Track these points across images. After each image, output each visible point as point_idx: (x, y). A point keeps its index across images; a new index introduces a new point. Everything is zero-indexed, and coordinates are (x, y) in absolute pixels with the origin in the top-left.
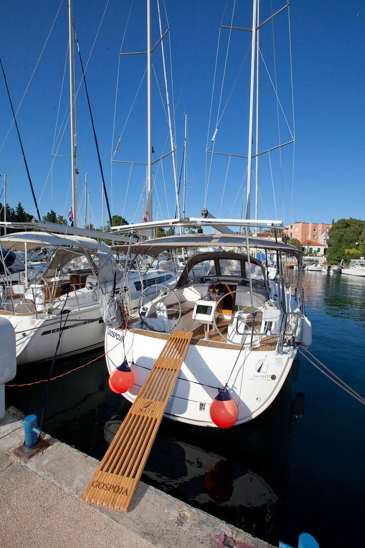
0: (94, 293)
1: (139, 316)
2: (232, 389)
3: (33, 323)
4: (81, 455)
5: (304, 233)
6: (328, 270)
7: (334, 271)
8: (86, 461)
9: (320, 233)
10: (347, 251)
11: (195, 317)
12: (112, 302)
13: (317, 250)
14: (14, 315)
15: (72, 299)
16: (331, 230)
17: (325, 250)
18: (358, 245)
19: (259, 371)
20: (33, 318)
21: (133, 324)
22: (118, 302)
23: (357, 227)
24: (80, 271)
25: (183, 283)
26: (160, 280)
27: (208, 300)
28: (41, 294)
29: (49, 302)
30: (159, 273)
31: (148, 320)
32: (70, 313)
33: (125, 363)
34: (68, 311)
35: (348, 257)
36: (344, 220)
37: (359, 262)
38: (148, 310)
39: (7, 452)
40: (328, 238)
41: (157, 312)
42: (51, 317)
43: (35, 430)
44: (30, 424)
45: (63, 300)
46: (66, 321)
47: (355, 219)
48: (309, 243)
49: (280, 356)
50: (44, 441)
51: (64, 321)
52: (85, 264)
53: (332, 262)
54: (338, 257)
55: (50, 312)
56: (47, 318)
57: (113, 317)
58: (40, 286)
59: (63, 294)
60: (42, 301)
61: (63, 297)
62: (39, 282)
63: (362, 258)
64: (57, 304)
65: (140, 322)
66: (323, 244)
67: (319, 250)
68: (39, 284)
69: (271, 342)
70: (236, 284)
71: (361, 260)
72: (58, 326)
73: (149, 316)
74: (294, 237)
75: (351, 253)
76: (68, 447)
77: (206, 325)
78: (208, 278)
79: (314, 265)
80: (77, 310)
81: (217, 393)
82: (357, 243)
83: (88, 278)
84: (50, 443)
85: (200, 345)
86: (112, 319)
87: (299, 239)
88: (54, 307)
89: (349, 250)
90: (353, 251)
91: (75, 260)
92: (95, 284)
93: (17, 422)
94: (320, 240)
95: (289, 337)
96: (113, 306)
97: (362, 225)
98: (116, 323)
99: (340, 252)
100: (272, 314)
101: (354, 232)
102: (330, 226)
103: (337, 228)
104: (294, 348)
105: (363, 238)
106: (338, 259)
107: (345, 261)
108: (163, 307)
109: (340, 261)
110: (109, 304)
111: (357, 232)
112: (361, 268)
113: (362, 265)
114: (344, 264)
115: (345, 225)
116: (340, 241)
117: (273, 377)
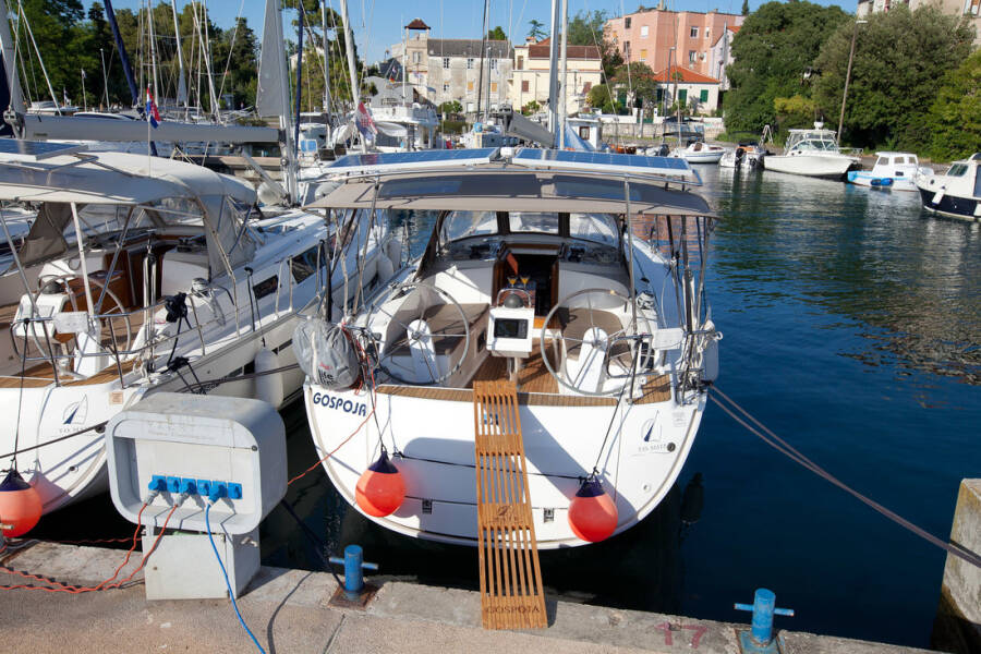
0: (215, 303)
2: (602, 477)
3: (117, 398)
5: (664, 41)
6: (738, 163)
9: (708, 41)
10: (779, 102)
11: (493, 345)
12: (336, 333)
13: (698, 96)
14: (58, 386)
16: (742, 35)
17: (721, 94)
19: (647, 439)
20: (113, 387)
22: (345, 332)
23: (809, 26)
27: (516, 307)
32: (191, 364)
33: (384, 455)
34: (183, 361)
35: (780, 120)
37: (811, 136)
38: (383, 338)
40: (731, 60)
41: (413, 342)
48: (679, 76)
49: (680, 409)
54: (757, 121)
57: (343, 366)
61: (157, 326)
63: (818, 125)
66: (715, 77)
67: (705, 94)
69: (659, 385)
71: (816, 131)
73: (391, 352)
74: (636, 57)
75: (789, 108)
77: (513, 359)
79: (692, 147)
81: (577, 486)
82: (806, 77)
85: (535, 404)
86: (340, 371)
87: (649, 61)
89: (785, 100)
90: (796, 103)
94: (707, 64)
95: (694, 374)
96: (340, 342)
97: (823, 21)
98: (346, 378)
99: (761, 107)
100: (668, 338)
101: (800, 43)
102: (739, 21)
103: (757, 29)
104: (701, 392)
105: (822, 65)
106: (756, 125)
107: (775, 129)
108: (424, 330)
109: (759, 131)
110: (327, 339)
111: (809, 42)
112: (816, 153)
113: (818, 145)
114: (771, 140)
115: (778, 22)
116: (763, 72)
117: (671, 447)
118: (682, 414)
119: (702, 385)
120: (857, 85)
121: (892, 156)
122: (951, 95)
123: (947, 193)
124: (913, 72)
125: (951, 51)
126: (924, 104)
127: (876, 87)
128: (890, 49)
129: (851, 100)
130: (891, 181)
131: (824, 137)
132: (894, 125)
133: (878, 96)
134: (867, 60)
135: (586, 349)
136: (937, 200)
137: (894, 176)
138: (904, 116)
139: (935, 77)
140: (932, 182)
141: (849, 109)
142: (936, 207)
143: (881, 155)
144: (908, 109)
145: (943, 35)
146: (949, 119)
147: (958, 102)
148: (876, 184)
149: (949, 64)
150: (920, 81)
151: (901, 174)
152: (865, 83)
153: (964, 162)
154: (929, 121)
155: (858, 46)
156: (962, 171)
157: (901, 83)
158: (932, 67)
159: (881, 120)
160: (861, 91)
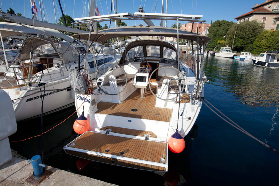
1: (97, 85)
3: (18, 93)
4: (76, 176)
6: (207, 54)
7: (211, 54)
8: (81, 179)
9: (203, 29)
11: (135, 84)
12: (80, 76)
15: (46, 75)
16: (210, 28)
18: (226, 38)
19: (182, 115)
20: (17, 90)
21: (95, 91)
22: (83, 76)
23: (226, 26)
24: (46, 55)
25: (123, 62)
26: (106, 60)
27: (143, 73)
28: (20, 72)
29: (28, 78)
30: (104, 56)
31: (103, 88)
32: (46, 85)
33: (83, 114)
34: (44, 84)
35: (219, 45)
36: (219, 21)
37: (225, 49)
38: (103, 81)
39: (21, 182)
40: (208, 33)
41: (110, 81)
42: (32, 88)
43: (40, 165)
44: (36, 162)
45: (39, 76)
46: (44, 91)
47: (225, 21)
50: (47, 170)
51: (43, 91)
52: (48, 50)
53: (209, 48)
54: (213, 46)
55: (30, 85)
56: (29, 89)
57: (81, 86)
58: (18, 66)
59: (39, 71)
60: (22, 77)
61: (39, 74)
62: (15, 63)
63: (227, 46)
64: (35, 79)
65: (98, 89)
68: (16, 65)
69: (187, 98)
70: (158, 62)
71: (227, 48)
72: (39, 94)
73: (104, 85)
75: (221, 43)
76: (66, 172)
77: (142, 89)
78: (138, 58)
80: (51, 82)
82: (225, 37)
83: (54, 60)
84: (52, 171)
86: (81, 88)
88: (33, 81)
89: (220, 41)
90: (222, 42)
91: (40, 48)
92: (61, 64)
93: (24, 161)
95: (198, 94)
96: (81, 79)
97: (229, 25)
98: (83, 90)
99: (214, 43)
100: (190, 80)
101: (224, 29)
102: (210, 25)
103: (214, 26)
104: (200, 100)
105: (229, 33)
106: (213, 47)
107: (217, 48)
108: (114, 78)
109: (214, 48)
110: (77, 77)
111: (226, 29)
112: (226, 52)
113: (227, 51)
114: (216, 50)
115: (219, 25)
116: (215, 35)
117: (190, 118)
118: (194, 107)
119: (201, 98)
120: (237, 38)
121: (245, 53)
122: (259, 40)
123: (259, 61)
124: (250, 35)
125: (259, 31)
126: (252, 42)
127: (241, 38)
128: (245, 30)
129: (235, 41)
130: (244, 59)
131: (229, 49)
132: (245, 47)
133: (242, 40)
134: (239, 32)
135: (163, 85)
136: (256, 62)
137: (245, 57)
138: (247, 45)
139: (255, 36)
140: (255, 58)
141: (235, 43)
142: (256, 64)
143: (242, 53)
144: (248, 43)
145: (257, 27)
146: (258, 45)
147: (260, 41)
148: (241, 59)
149: (258, 33)
150: (251, 37)
151: (247, 57)
152: (239, 37)
153: (263, 53)
154: (253, 46)
155: (237, 29)
156: (263, 55)
157: (247, 37)
158: (254, 34)
159: (242, 46)
160: (238, 39)
